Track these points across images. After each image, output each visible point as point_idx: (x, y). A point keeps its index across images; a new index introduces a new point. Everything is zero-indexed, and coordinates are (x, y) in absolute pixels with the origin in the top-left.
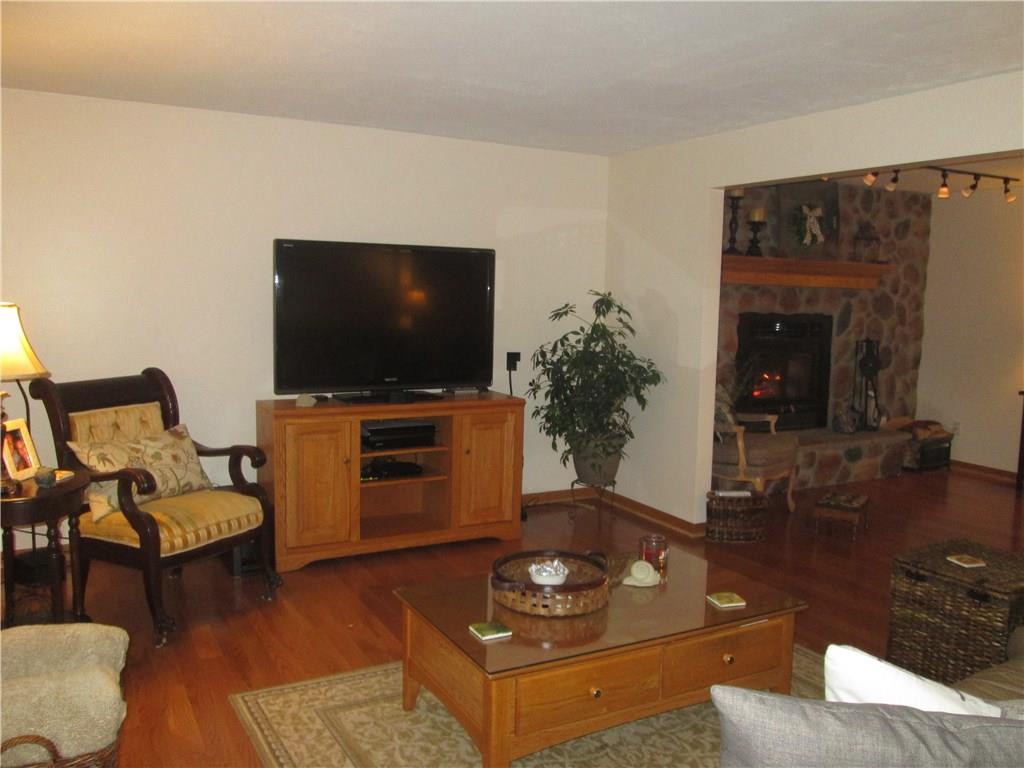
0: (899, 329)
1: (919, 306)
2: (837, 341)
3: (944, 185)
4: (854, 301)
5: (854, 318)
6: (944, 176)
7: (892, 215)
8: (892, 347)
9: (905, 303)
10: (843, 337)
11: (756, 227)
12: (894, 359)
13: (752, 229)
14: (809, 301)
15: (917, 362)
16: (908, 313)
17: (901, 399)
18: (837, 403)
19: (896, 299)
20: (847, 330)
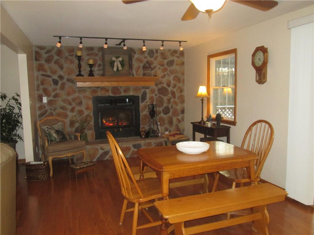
0: (172, 100)
1: (181, 91)
2: (142, 105)
3: (144, 46)
4: (147, 91)
5: (148, 96)
6: (144, 42)
7: (164, 58)
8: (170, 106)
9: (175, 90)
10: (144, 103)
11: (91, 66)
12: (171, 110)
13: (90, 67)
14: (125, 91)
15: (183, 112)
16: (176, 94)
17: (177, 125)
18: (144, 127)
19: (170, 89)
20: (145, 101)
